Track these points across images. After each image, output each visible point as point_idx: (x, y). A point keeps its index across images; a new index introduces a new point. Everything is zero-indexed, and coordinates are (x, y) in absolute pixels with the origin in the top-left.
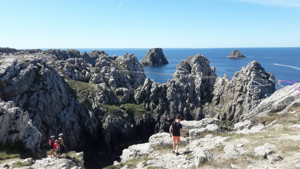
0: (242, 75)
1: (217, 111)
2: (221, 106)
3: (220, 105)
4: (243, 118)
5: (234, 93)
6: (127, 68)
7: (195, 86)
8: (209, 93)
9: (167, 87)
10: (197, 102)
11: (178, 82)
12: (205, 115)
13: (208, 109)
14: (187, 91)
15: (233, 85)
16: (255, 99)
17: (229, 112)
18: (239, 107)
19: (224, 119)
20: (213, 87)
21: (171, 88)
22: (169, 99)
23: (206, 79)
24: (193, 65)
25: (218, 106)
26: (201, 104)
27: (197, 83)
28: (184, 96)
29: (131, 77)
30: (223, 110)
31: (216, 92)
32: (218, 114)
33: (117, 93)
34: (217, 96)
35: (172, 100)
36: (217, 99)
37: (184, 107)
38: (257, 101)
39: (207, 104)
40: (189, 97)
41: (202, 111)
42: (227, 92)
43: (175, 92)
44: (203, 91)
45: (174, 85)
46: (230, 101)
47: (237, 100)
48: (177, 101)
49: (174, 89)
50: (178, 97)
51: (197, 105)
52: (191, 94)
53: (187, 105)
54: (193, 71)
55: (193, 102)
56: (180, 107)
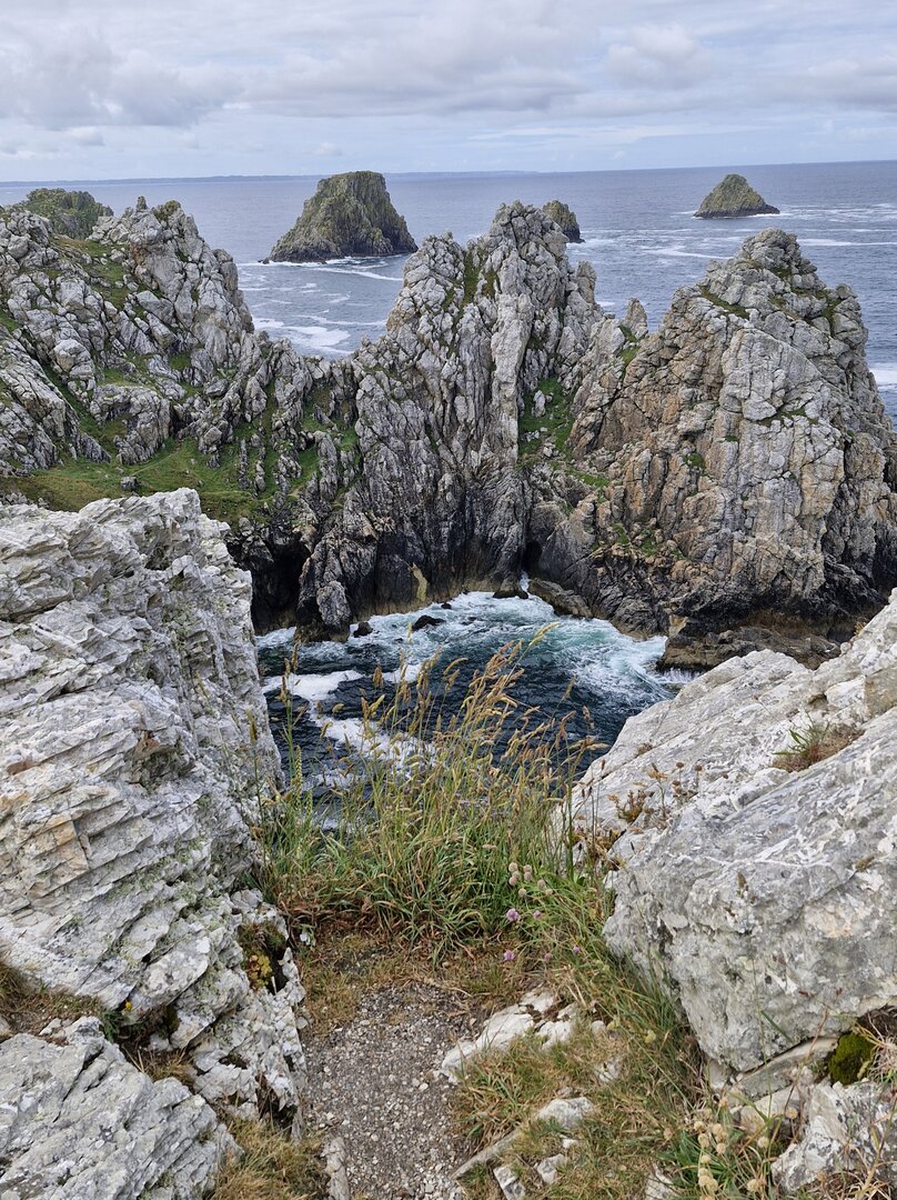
1: (588, 480)
2: (610, 458)
3: (602, 454)
4: (698, 508)
5: (665, 392)
6: (147, 279)
7: (492, 367)
8: (561, 394)
9: (357, 375)
10: (503, 444)
11: (413, 346)
12: (538, 501)
13: (548, 474)
14: (455, 391)
15: (665, 354)
16: (756, 418)
17: (639, 485)
18: (685, 458)
19: (616, 515)
20: (577, 366)
21: (379, 382)
22: (370, 434)
23: (547, 327)
24: (484, 257)
25: (594, 458)
26: (520, 454)
27: (499, 348)
28: (443, 417)
29: (174, 325)
30: (616, 477)
31: (587, 389)
32: (593, 497)
33: (102, 413)
34: (592, 410)
35: (382, 439)
36: (593, 425)
37: (440, 468)
38: (764, 429)
39: (546, 450)
40: (465, 420)
41: (525, 482)
42: (637, 390)
43: (399, 401)
44: (532, 387)
45: (391, 362)
46: (649, 430)
47: (679, 427)
48: (408, 445)
49: (395, 386)
50: (411, 421)
51: (501, 459)
52: (472, 404)
53: (455, 459)
54: (484, 287)
55: (484, 445)
56: (423, 472)
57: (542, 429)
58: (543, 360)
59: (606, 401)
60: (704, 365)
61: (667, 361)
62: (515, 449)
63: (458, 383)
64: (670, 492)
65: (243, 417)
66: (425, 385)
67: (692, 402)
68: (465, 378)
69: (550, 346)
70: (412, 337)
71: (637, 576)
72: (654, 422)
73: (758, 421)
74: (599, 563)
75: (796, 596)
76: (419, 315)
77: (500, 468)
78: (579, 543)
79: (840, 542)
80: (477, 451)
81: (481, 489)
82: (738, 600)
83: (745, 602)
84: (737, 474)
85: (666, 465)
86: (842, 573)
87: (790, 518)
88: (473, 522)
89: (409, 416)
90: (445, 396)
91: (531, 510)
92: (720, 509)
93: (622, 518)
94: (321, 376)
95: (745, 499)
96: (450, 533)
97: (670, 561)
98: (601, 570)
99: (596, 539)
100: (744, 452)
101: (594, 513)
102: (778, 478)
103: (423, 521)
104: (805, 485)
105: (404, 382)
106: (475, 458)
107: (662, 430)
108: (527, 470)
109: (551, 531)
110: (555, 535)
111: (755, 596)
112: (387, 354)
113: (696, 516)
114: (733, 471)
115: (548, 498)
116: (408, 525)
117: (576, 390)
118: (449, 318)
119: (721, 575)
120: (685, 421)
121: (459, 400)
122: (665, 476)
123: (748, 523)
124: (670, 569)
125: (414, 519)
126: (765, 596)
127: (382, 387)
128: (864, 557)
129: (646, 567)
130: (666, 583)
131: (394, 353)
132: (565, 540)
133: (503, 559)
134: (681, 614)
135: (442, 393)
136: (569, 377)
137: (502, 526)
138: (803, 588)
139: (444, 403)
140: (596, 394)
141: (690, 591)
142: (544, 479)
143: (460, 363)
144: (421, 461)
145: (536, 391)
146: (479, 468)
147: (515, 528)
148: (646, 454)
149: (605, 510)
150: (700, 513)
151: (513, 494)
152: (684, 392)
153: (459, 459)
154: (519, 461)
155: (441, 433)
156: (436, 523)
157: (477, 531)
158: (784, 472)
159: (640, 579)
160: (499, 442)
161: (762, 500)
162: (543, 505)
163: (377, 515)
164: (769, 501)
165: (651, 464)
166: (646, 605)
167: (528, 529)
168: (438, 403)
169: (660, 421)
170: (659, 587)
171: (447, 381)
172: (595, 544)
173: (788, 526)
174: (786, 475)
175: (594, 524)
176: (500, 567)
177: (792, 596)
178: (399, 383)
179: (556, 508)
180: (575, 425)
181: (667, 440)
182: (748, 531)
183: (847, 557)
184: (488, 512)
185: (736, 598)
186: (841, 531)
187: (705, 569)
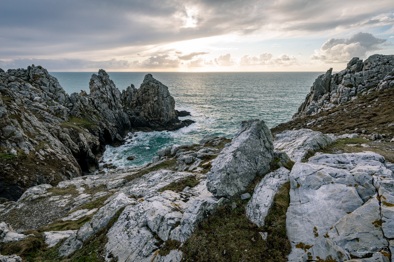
0: (152, 83)
1: (139, 111)
2: (141, 107)
4: (161, 110)
5: (149, 95)
6: (40, 83)
10: (120, 108)
14: (110, 101)
15: (146, 91)
17: (150, 109)
18: (156, 104)
19: (148, 114)
25: (137, 108)
26: (123, 110)
30: (144, 109)
36: (135, 103)
38: (166, 98)
39: (127, 108)
40: (114, 105)
41: (126, 114)
42: (142, 97)
43: (102, 103)
46: (147, 102)
47: (153, 100)
50: (106, 107)
51: (121, 111)
52: (114, 102)
55: (117, 109)
57: (124, 105)
64: (155, 109)
67: (155, 97)
70: (99, 92)
72: (148, 100)
76: (99, 88)
78: (143, 120)
81: (121, 116)
85: (153, 105)
91: (129, 118)
92: (165, 109)
96: (121, 124)
97: (159, 118)
101: (144, 115)
106: (117, 111)
108: (126, 112)
110: (136, 121)
115: (132, 115)
118: (104, 89)
119: (167, 118)
122: (154, 107)
129: (155, 120)
131: (98, 95)
132: (139, 120)
133: (130, 126)
137: (127, 121)
139: (109, 103)
140: (135, 98)
141: (164, 121)
142: (129, 112)
143: (110, 96)
147: (129, 121)
148: (150, 105)
149: (146, 114)
151: (126, 116)
152: (153, 95)
156: (119, 122)
157: (124, 123)
162: (131, 117)
164: (170, 107)
165: (151, 106)
167: (131, 121)
169: (149, 100)
176: (130, 128)
179: (134, 116)
180: (131, 104)
181: (152, 102)
182: (168, 112)
184: (124, 120)
187: (165, 118)
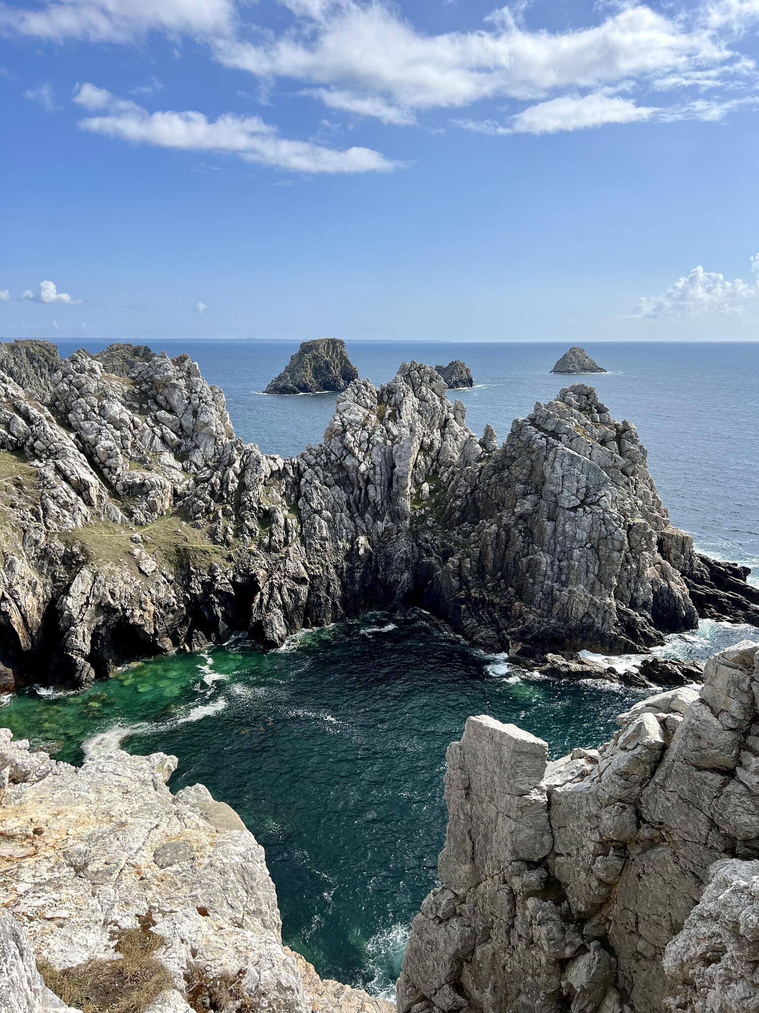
2: (471, 529)
3: (466, 527)
4: (529, 566)
5: (507, 486)
6: (164, 403)
7: (394, 466)
8: (440, 486)
9: (302, 469)
10: (399, 518)
11: (340, 451)
12: (422, 557)
13: (430, 538)
14: (368, 481)
15: (507, 462)
16: (567, 506)
17: (490, 548)
18: (520, 532)
19: (475, 569)
20: (451, 468)
21: (316, 473)
22: (308, 508)
23: (432, 442)
24: (391, 396)
25: (460, 529)
26: (411, 524)
27: (398, 454)
28: (360, 498)
29: (180, 433)
30: (474, 543)
31: (457, 483)
32: (459, 555)
33: (124, 490)
34: (460, 497)
35: (316, 512)
36: (460, 507)
37: (356, 532)
38: (572, 514)
39: (428, 522)
40: (374, 500)
41: (414, 544)
42: (488, 485)
43: (329, 486)
44: (421, 480)
45: (325, 461)
46: (496, 511)
47: (516, 510)
48: (334, 516)
49: (327, 476)
50: (337, 500)
51: (398, 527)
52: (379, 490)
53: (366, 526)
54: (390, 415)
55: (387, 517)
56: (344, 534)
57: (427, 508)
58: (429, 463)
59: (469, 491)
60: (532, 469)
61: (508, 467)
62: (408, 522)
63: (370, 476)
64: (511, 554)
65: (221, 495)
66: (347, 477)
67: (525, 495)
68: (375, 473)
69: (433, 454)
70: (340, 445)
71: (489, 612)
72: (500, 505)
73: (568, 509)
74: (462, 601)
75: (598, 630)
76: (345, 431)
77: (397, 534)
78: (449, 587)
79: (628, 593)
80: (382, 521)
81: (384, 547)
82: (556, 631)
83: (562, 633)
84: (555, 543)
85: (508, 535)
86: (630, 615)
87: (592, 576)
88: (377, 570)
89: (336, 496)
90: (361, 484)
91: (417, 563)
92: (543, 567)
93: (478, 572)
94: (277, 469)
95: (560, 561)
96: (361, 577)
97: (511, 603)
98: (463, 607)
99: (461, 585)
100: (560, 529)
101: (460, 566)
102: (582, 547)
103: (342, 568)
104: (601, 553)
105: (333, 474)
106: (381, 526)
107: (505, 513)
108: (415, 536)
109: (430, 577)
110: (433, 581)
111: (569, 629)
112: (323, 457)
113: (528, 572)
114: (552, 542)
115: (429, 555)
116: (332, 571)
117: (450, 483)
118: (366, 434)
119: (545, 614)
120: (520, 506)
121: (370, 487)
122: (507, 542)
123: (563, 578)
124: (510, 607)
125: (336, 567)
126: (575, 629)
127: (318, 477)
128: (645, 605)
129: (493, 605)
130: (508, 618)
131: (328, 455)
132: (439, 584)
133: (397, 596)
134: (517, 640)
135: (359, 482)
136: (446, 474)
137: (397, 573)
138: (602, 625)
139: (360, 489)
140: (463, 486)
141: (523, 624)
142: (427, 541)
143: (372, 463)
144: (342, 527)
145: (423, 483)
146: (383, 533)
147: (406, 575)
148: (494, 527)
149: (467, 565)
150: (530, 569)
151: (406, 551)
152: (519, 487)
153: (369, 527)
154: (410, 529)
155: (358, 509)
157: (379, 576)
158: (586, 544)
159: (490, 614)
160: (397, 516)
161: (572, 562)
162: (426, 560)
163: (310, 563)
164: (577, 563)
165: (498, 535)
166: (494, 633)
167: (415, 576)
168: (356, 489)
169: (503, 506)
170: (503, 620)
171: (363, 474)
172: (460, 589)
173: (591, 581)
174: (589, 545)
175: (459, 575)
176: (395, 602)
177: (595, 629)
178: (330, 475)
179: (434, 561)
180: (448, 506)
181: (507, 518)
182: (564, 584)
183: (633, 605)
184: (388, 563)
185: (555, 629)
186: (628, 586)
187: (534, 609)
